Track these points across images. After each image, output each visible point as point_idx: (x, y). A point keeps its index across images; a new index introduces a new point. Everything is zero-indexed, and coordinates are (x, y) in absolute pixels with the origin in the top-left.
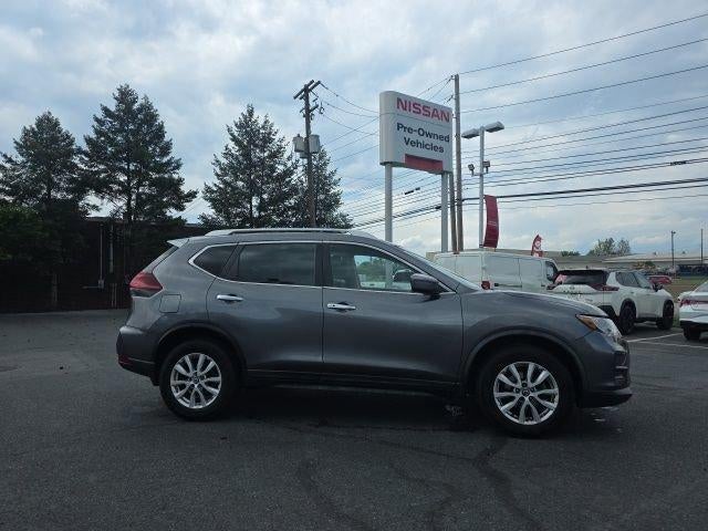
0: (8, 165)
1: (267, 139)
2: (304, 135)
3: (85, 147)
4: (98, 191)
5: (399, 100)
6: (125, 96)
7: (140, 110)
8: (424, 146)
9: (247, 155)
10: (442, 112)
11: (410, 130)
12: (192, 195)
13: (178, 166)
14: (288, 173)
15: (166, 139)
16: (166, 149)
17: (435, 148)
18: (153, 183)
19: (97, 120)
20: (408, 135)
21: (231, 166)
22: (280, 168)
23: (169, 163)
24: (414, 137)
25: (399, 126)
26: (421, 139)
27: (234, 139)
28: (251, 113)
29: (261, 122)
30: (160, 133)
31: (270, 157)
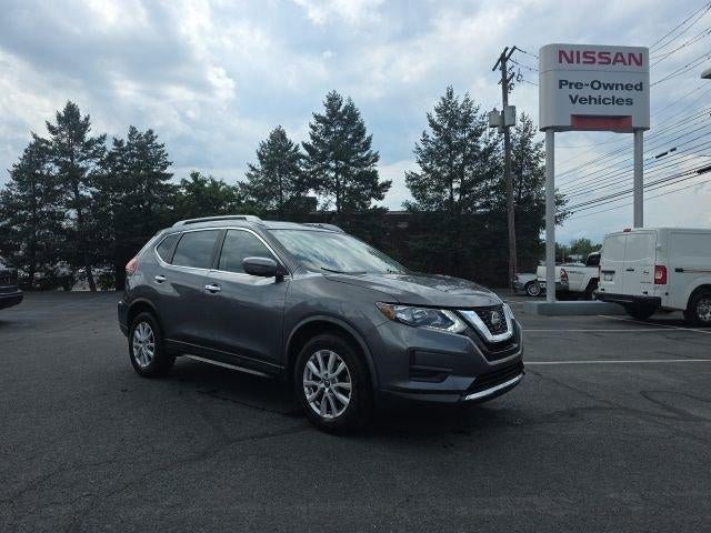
0: (253, 173)
1: (467, 119)
2: (500, 108)
3: (305, 153)
4: (317, 189)
6: (333, 102)
7: (345, 112)
8: (599, 101)
9: (447, 139)
11: (578, 86)
12: (387, 185)
13: (376, 160)
14: (490, 150)
15: (367, 135)
16: (367, 145)
17: (618, 101)
18: (357, 178)
19: (312, 127)
20: (574, 92)
21: (430, 152)
22: (483, 146)
23: (368, 156)
24: (586, 92)
25: (563, 83)
26: (595, 94)
27: (433, 124)
28: (450, 94)
29: (460, 103)
30: (360, 131)
31: (470, 136)
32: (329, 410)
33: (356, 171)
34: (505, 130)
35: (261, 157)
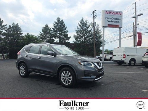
0: (41, 34)
1: (86, 24)
2: (93, 22)
3: (52, 30)
4: (55, 38)
5: (106, 12)
6: (58, 19)
7: (61, 21)
8: (113, 22)
9: (82, 28)
10: (119, 13)
11: (109, 18)
13: (68, 32)
14: (90, 31)
15: (66, 27)
16: (66, 29)
17: (117, 22)
18: (64, 36)
19: (54, 24)
20: (108, 20)
21: (79, 31)
22: (89, 30)
23: (66, 31)
24: (110, 20)
25: (106, 18)
26: (112, 20)
27: (79, 25)
28: (83, 19)
29: (85, 21)
30: (64, 26)
31: (87, 28)
32: (67, 83)
33: (63, 34)
34: (94, 27)
35: (43, 30)
